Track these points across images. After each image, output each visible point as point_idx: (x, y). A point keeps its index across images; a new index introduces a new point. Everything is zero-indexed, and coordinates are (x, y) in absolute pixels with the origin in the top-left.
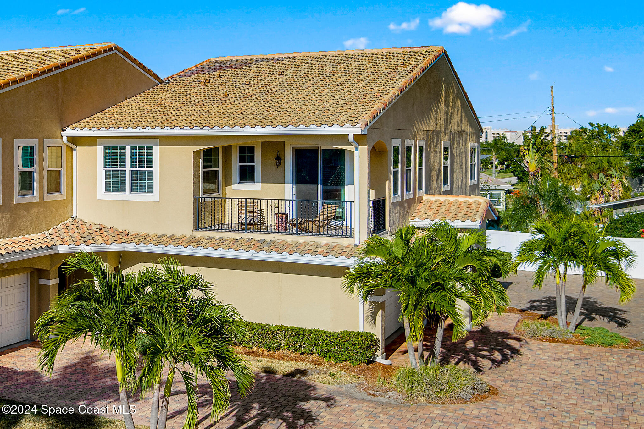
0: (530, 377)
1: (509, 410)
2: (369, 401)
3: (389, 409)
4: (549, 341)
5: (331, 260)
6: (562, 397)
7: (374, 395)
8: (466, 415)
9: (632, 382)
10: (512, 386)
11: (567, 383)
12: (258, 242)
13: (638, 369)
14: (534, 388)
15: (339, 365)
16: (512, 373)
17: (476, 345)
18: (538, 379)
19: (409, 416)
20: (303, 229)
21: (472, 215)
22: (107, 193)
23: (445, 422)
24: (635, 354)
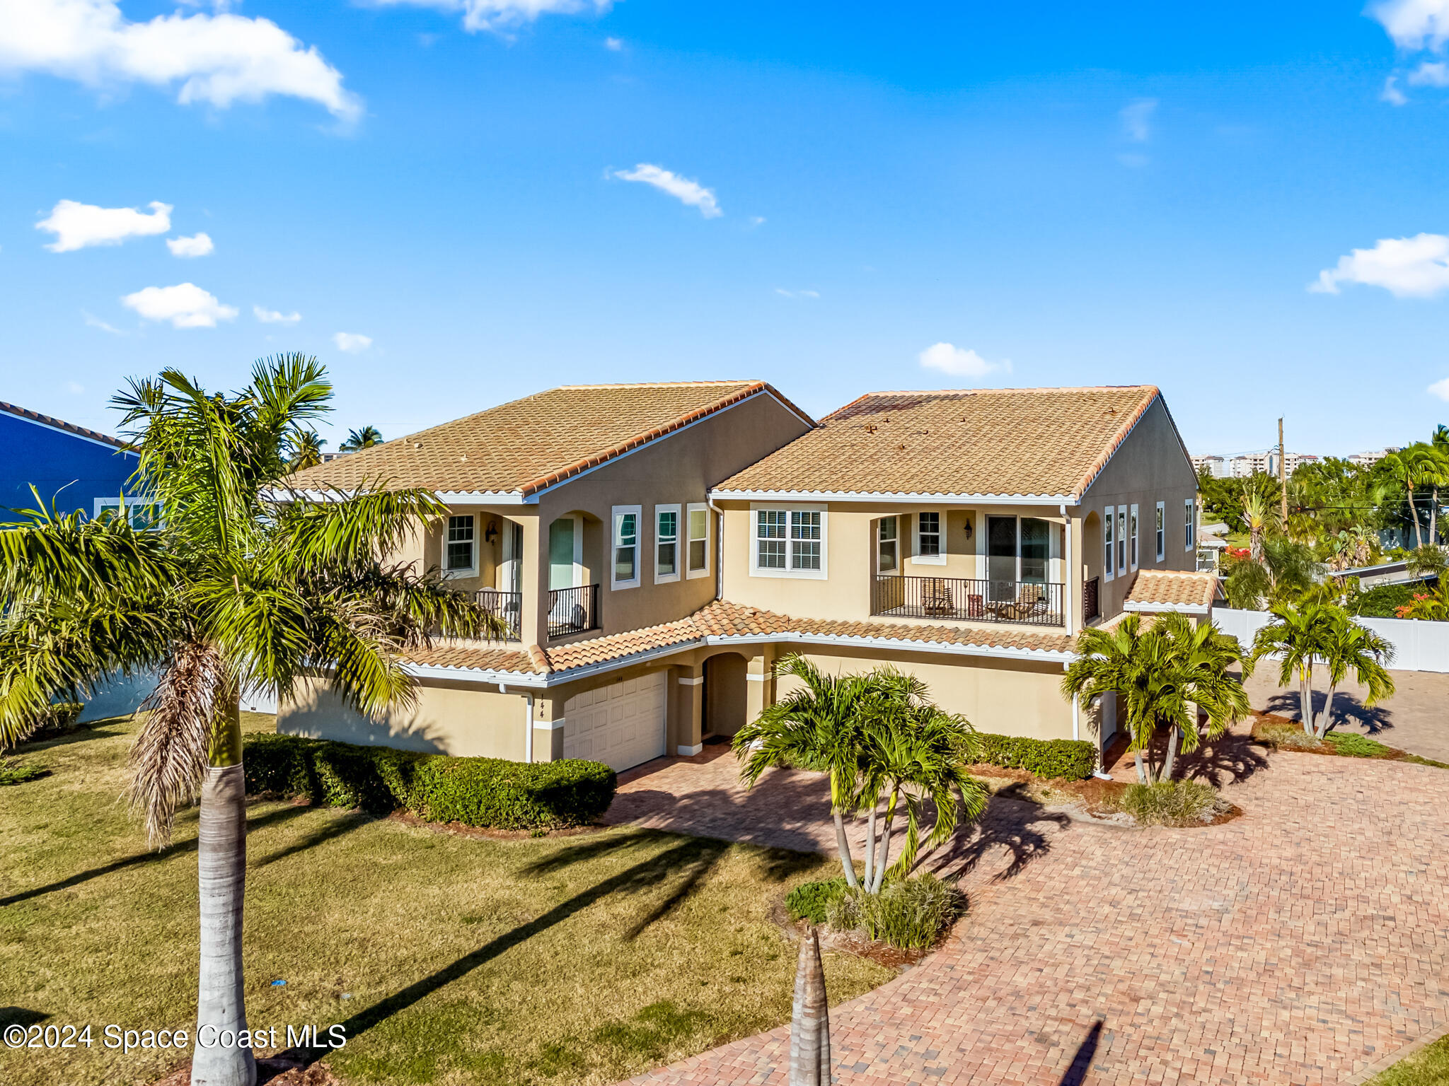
0: (1277, 794)
1: (1258, 833)
2: (1094, 824)
3: (1120, 834)
4: (1295, 750)
5: (1040, 655)
6: (1317, 819)
7: (1100, 817)
8: (1209, 840)
9: (1397, 801)
10: (1257, 806)
11: (1321, 801)
12: (950, 630)
13: (1403, 784)
14: (1283, 808)
15: (1051, 782)
16: (1255, 790)
17: (1215, 754)
18: (1286, 797)
19: (1144, 841)
20: (1003, 616)
21: (1198, 596)
22: (763, 569)
23: (1187, 849)
24: (1398, 767)
